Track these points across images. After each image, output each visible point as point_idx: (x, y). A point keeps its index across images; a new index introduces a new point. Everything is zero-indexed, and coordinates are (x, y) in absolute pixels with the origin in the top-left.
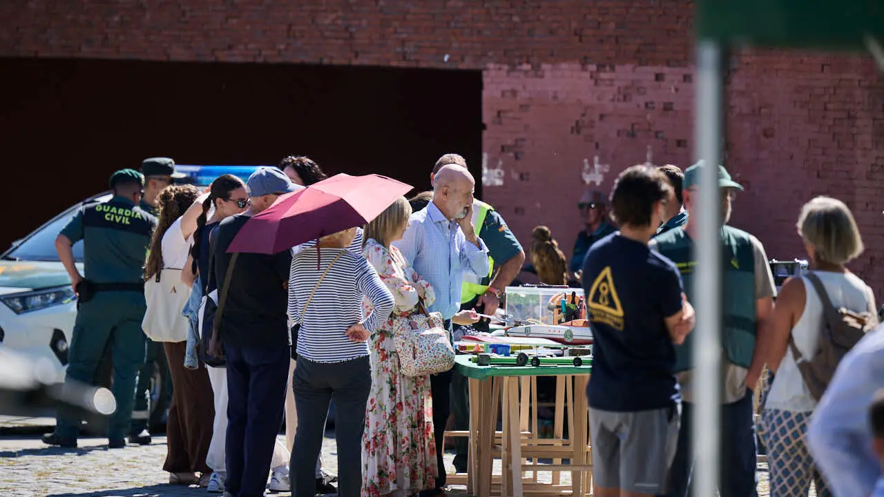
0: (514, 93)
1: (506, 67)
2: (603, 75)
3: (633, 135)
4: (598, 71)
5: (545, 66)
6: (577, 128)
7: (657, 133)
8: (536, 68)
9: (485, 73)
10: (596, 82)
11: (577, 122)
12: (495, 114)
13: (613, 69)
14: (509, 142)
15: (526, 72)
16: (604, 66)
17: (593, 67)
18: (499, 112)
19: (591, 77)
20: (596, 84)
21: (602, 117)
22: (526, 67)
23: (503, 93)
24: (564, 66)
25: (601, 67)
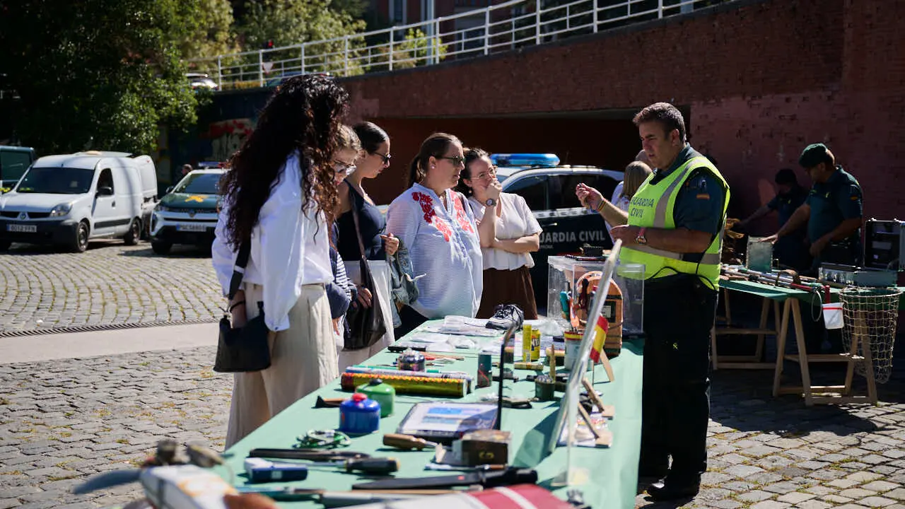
0: (706, 116)
1: (702, 103)
2: (755, 102)
3: (771, 136)
4: (752, 100)
5: (723, 100)
6: (740, 134)
7: (786, 134)
8: (718, 102)
9: (692, 106)
10: (751, 106)
11: (740, 131)
12: (697, 128)
13: (760, 97)
14: (704, 144)
15: (713, 104)
16: (755, 97)
17: (749, 98)
18: (699, 127)
19: (748, 103)
20: (751, 107)
21: (754, 126)
22: (713, 101)
23: (701, 117)
24: (733, 99)
25: (754, 98)
